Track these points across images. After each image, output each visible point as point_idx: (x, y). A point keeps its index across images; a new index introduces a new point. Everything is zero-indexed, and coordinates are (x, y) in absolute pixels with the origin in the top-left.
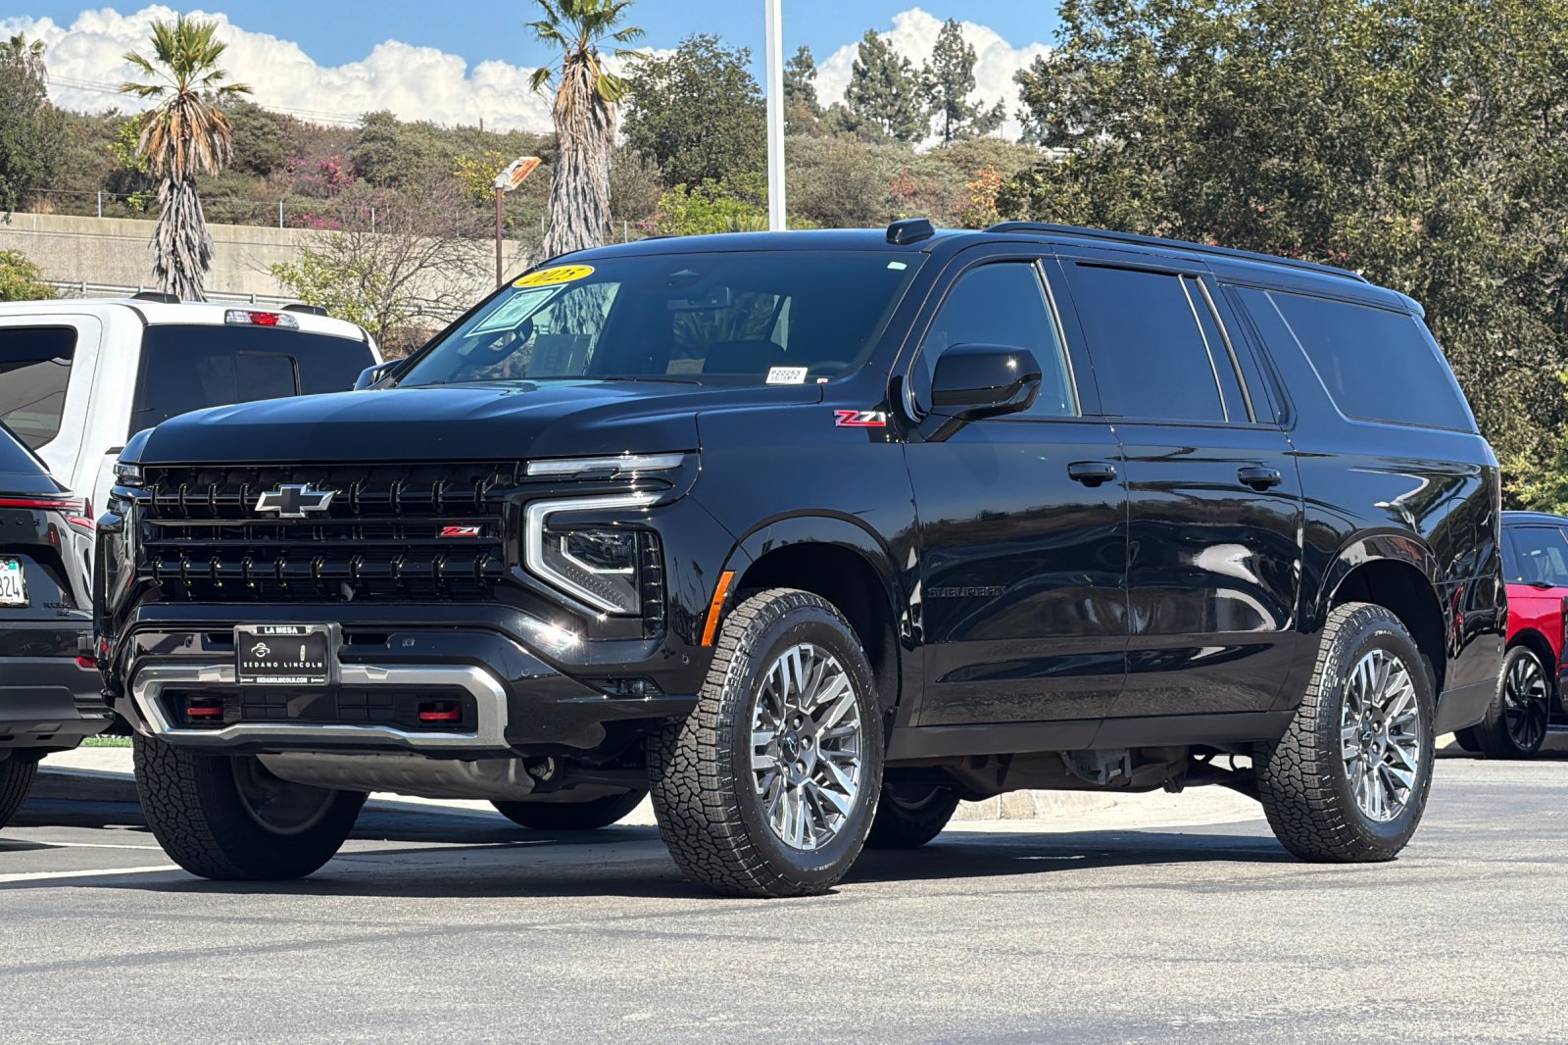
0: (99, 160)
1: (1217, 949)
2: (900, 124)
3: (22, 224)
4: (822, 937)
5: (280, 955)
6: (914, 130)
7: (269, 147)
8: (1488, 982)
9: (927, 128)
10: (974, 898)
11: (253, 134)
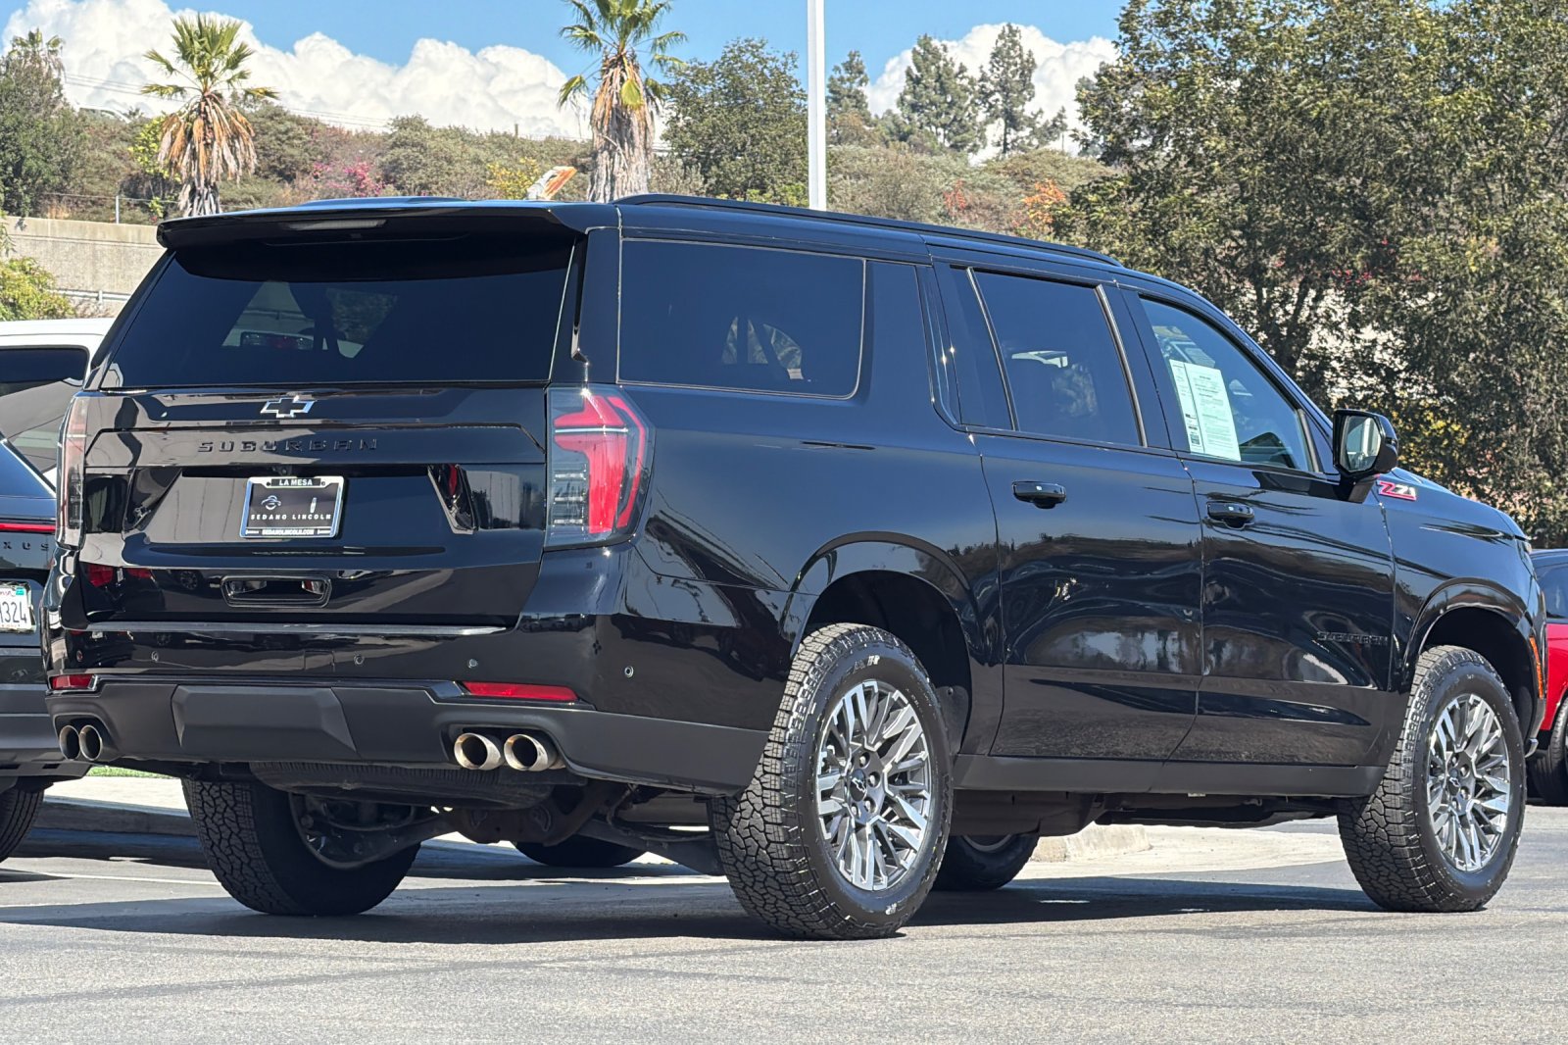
0: (117, 163)
1: (1231, 995)
2: (956, 133)
3: (36, 230)
4: (832, 978)
5: (284, 989)
6: (969, 140)
7: (294, 152)
8: (1500, 1031)
9: (983, 138)
10: (992, 941)
11: (278, 139)
